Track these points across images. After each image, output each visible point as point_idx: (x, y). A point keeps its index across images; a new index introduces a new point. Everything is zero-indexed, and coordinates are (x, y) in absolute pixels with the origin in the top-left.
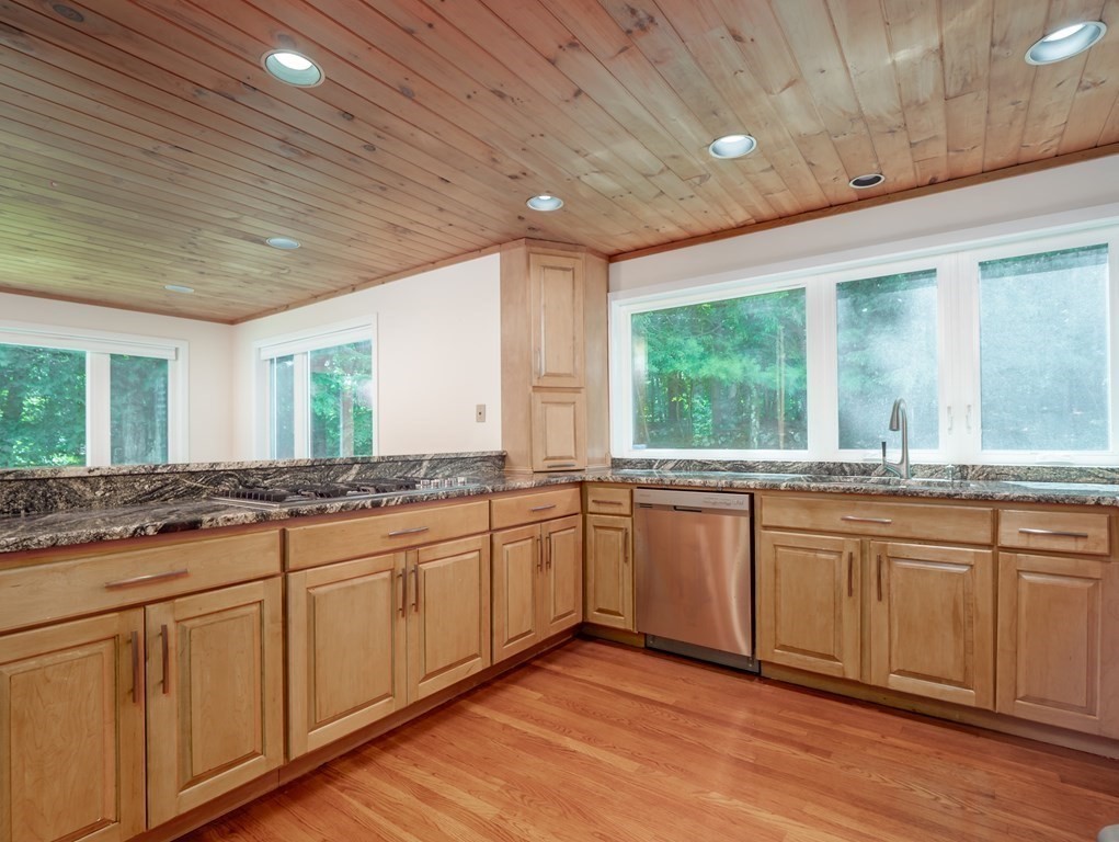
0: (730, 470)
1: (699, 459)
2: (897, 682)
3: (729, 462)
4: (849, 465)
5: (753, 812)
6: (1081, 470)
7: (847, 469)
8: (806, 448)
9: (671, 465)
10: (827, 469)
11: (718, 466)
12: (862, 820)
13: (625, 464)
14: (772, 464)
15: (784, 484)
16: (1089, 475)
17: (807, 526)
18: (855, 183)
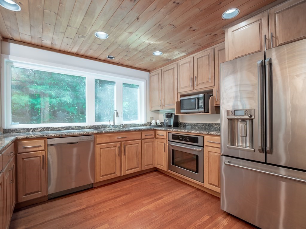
0: (65, 130)
1: (53, 127)
2: (128, 172)
3: (65, 127)
4: (101, 126)
5: (140, 211)
6: (138, 124)
7: (100, 127)
8: (86, 122)
9: (40, 130)
10: (95, 127)
11: (61, 129)
12: (151, 198)
13: (12, 131)
14: (80, 127)
15: (104, 131)
16: (139, 125)
17: (109, 142)
18: (108, 57)
